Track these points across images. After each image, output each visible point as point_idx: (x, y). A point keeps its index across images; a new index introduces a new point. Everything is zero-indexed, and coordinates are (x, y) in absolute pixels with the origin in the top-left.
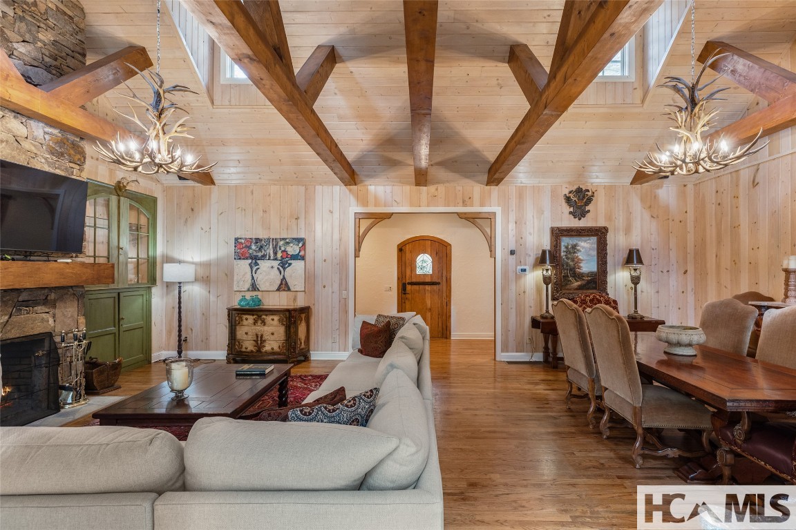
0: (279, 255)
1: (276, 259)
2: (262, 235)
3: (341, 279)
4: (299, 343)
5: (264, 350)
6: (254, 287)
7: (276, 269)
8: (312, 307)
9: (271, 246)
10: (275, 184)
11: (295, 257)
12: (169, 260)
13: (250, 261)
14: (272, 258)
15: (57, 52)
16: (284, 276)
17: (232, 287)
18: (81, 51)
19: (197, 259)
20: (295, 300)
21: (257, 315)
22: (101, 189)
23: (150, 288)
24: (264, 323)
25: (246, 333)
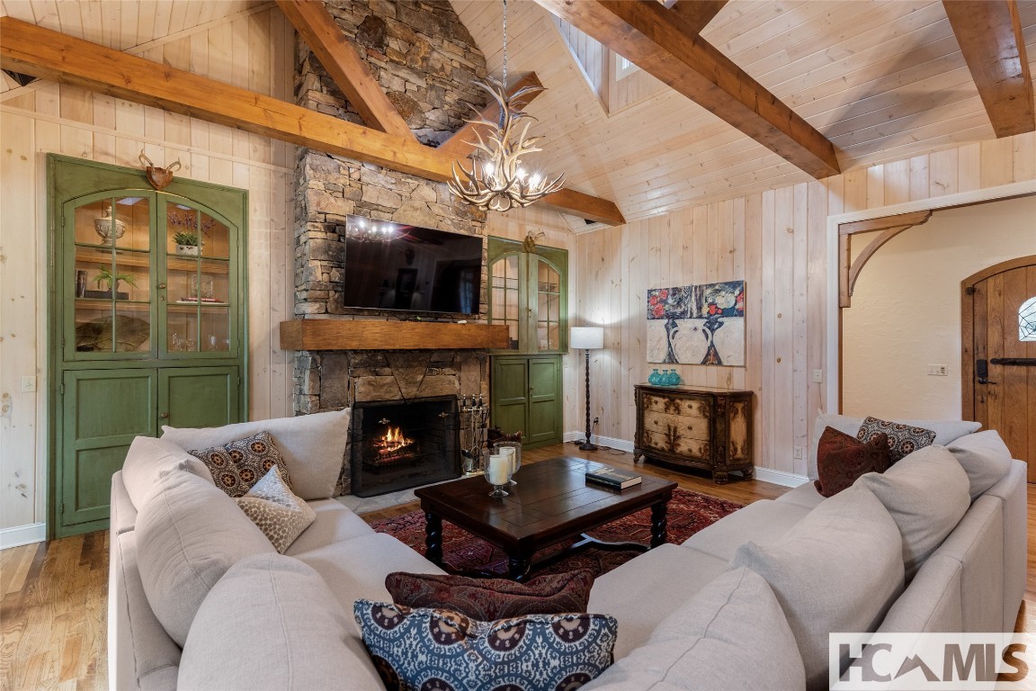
0: (705, 310)
1: (700, 317)
2: (682, 282)
3: (809, 348)
4: (732, 448)
5: (679, 450)
6: (671, 359)
7: (700, 331)
8: (757, 392)
9: (693, 298)
10: (700, 205)
11: (728, 313)
12: (581, 323)
13: (666, 321)
14: (695, 315)
15: (460, 110)
16: (712, 342)
17: (645, 357)
18: (481, 102)
19: (608, 321)
20: (729, 379)
21: (669, 398)
22: (510, 247)
23: (560, 355)
24: (678, 410)
25: (656, 423)
